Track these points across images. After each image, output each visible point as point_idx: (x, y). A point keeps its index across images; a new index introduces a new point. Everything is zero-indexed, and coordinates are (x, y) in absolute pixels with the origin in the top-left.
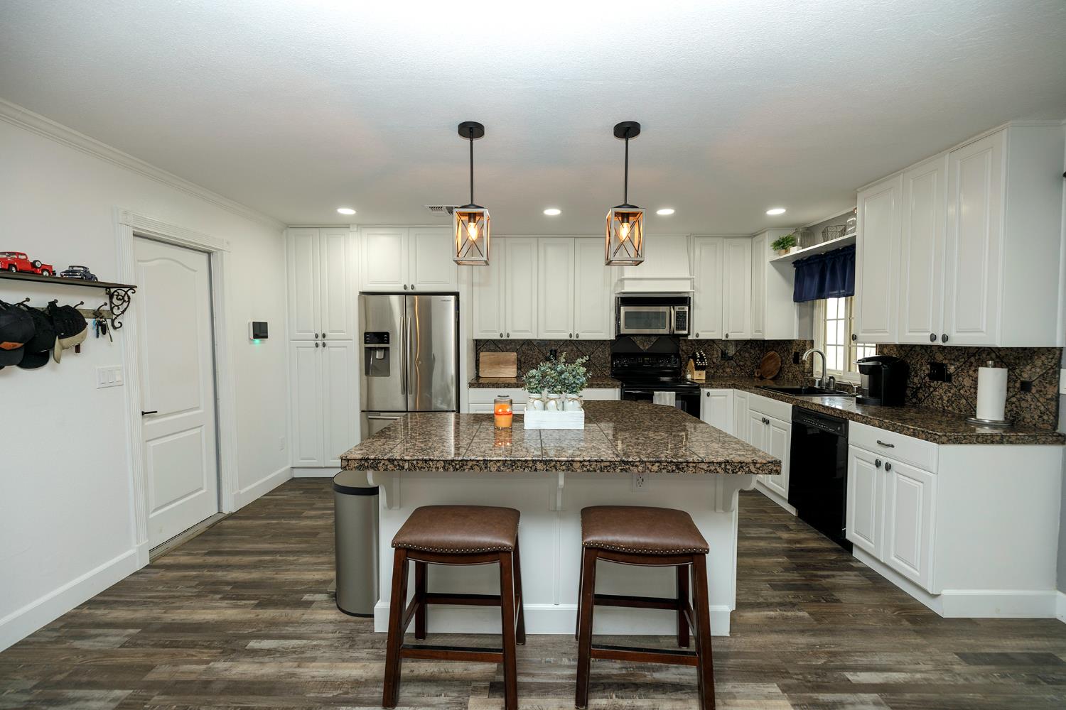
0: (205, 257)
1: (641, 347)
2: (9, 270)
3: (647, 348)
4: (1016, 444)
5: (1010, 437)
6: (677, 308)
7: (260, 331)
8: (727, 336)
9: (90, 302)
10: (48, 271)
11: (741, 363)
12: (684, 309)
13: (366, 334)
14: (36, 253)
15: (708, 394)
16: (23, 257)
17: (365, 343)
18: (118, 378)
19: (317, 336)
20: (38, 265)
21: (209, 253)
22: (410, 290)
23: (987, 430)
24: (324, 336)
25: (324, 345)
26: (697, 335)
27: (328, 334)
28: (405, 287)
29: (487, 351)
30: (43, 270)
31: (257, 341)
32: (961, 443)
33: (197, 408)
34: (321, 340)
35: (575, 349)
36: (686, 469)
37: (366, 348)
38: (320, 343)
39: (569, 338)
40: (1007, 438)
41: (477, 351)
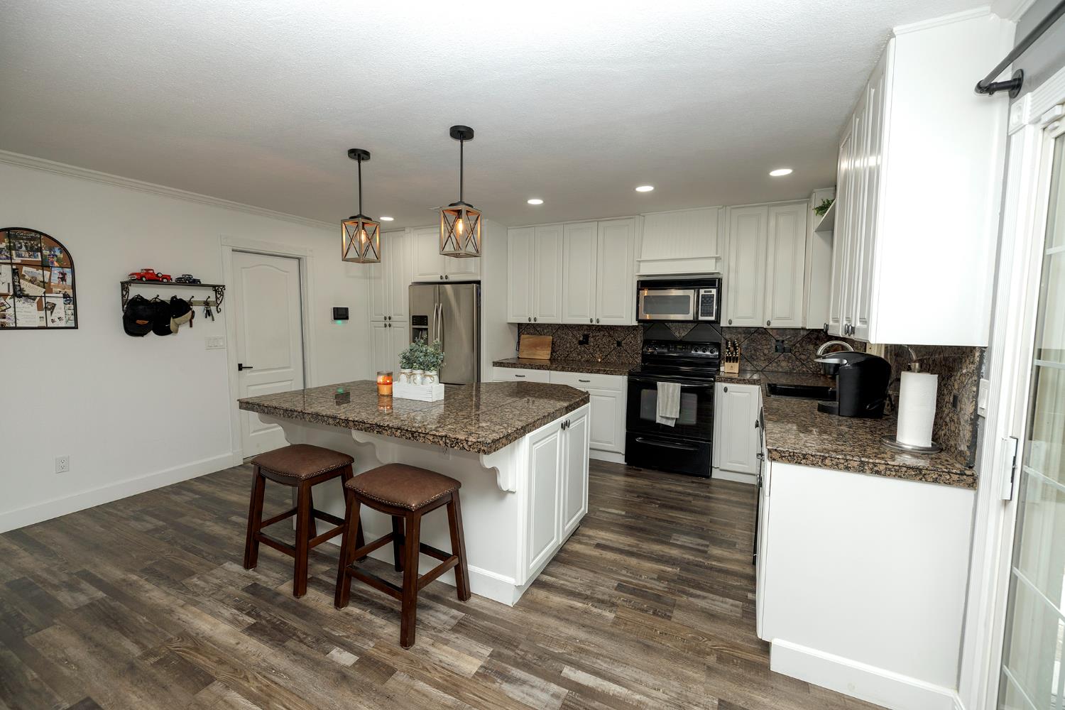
0: (296, 262)
1: (677, 334)
2: (141, 279)
3: (683, 335)
4: (885, 475)
5: (875, 465)
6: (702, 292)
7: (341, 314)
8: (769, 323)
9: (199, 295)
10: (166, 278)
11: (803, 357)
12: (711, 292)
13: (413, 317)
14: (160, 269)
15: (726, 390)
16: (152, 272)
17: (413, 325)
18: (221, 344)
19: (385, 318)
20: (159, 275)
21: (299, 259)
22: (445, 280)
23: (909, 460)
24: (390, 318)
25: (390, 326)
26: (730, 322)
27: (392, 317)
28: (441, 278)
29: (528, 334)
30: (163, 279)
31: (339, 322)
32: (800, 463)
33: (289, 367)
34: (388, 322)
35: (607, 334)
36: (418, 438)
37: (413, 328)
38: (388, 324)
39: (589, 323)
40: (871, 466)
41: (519, 334)
